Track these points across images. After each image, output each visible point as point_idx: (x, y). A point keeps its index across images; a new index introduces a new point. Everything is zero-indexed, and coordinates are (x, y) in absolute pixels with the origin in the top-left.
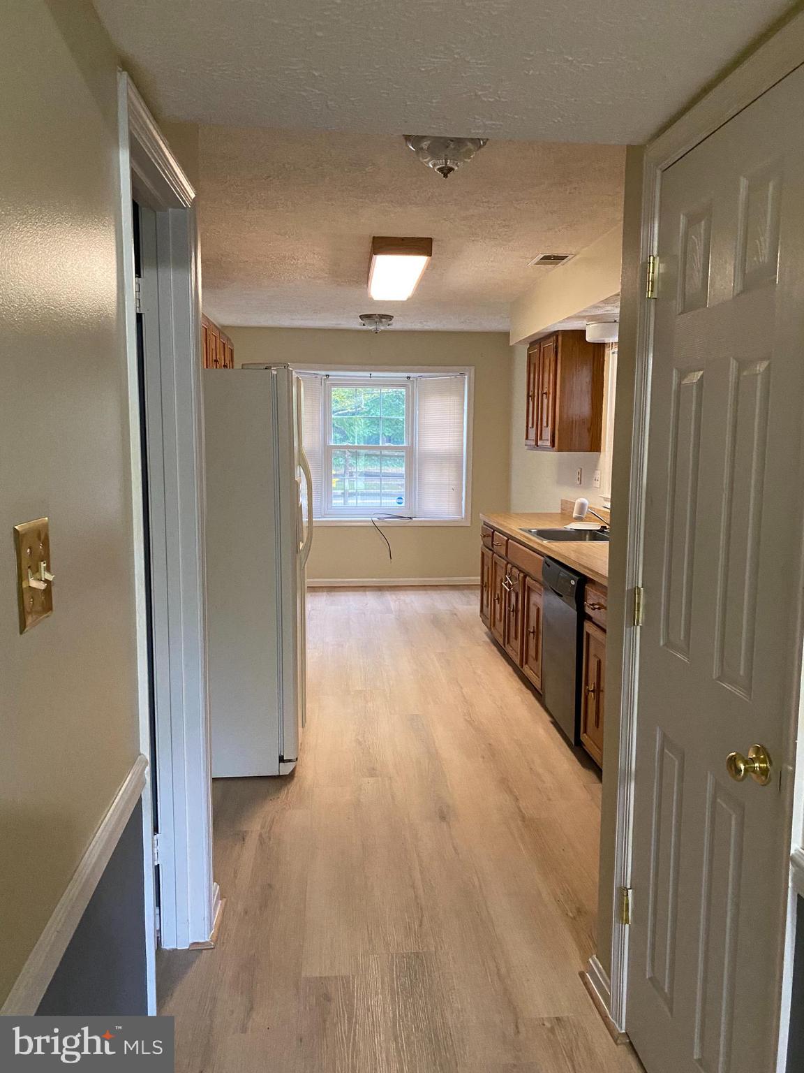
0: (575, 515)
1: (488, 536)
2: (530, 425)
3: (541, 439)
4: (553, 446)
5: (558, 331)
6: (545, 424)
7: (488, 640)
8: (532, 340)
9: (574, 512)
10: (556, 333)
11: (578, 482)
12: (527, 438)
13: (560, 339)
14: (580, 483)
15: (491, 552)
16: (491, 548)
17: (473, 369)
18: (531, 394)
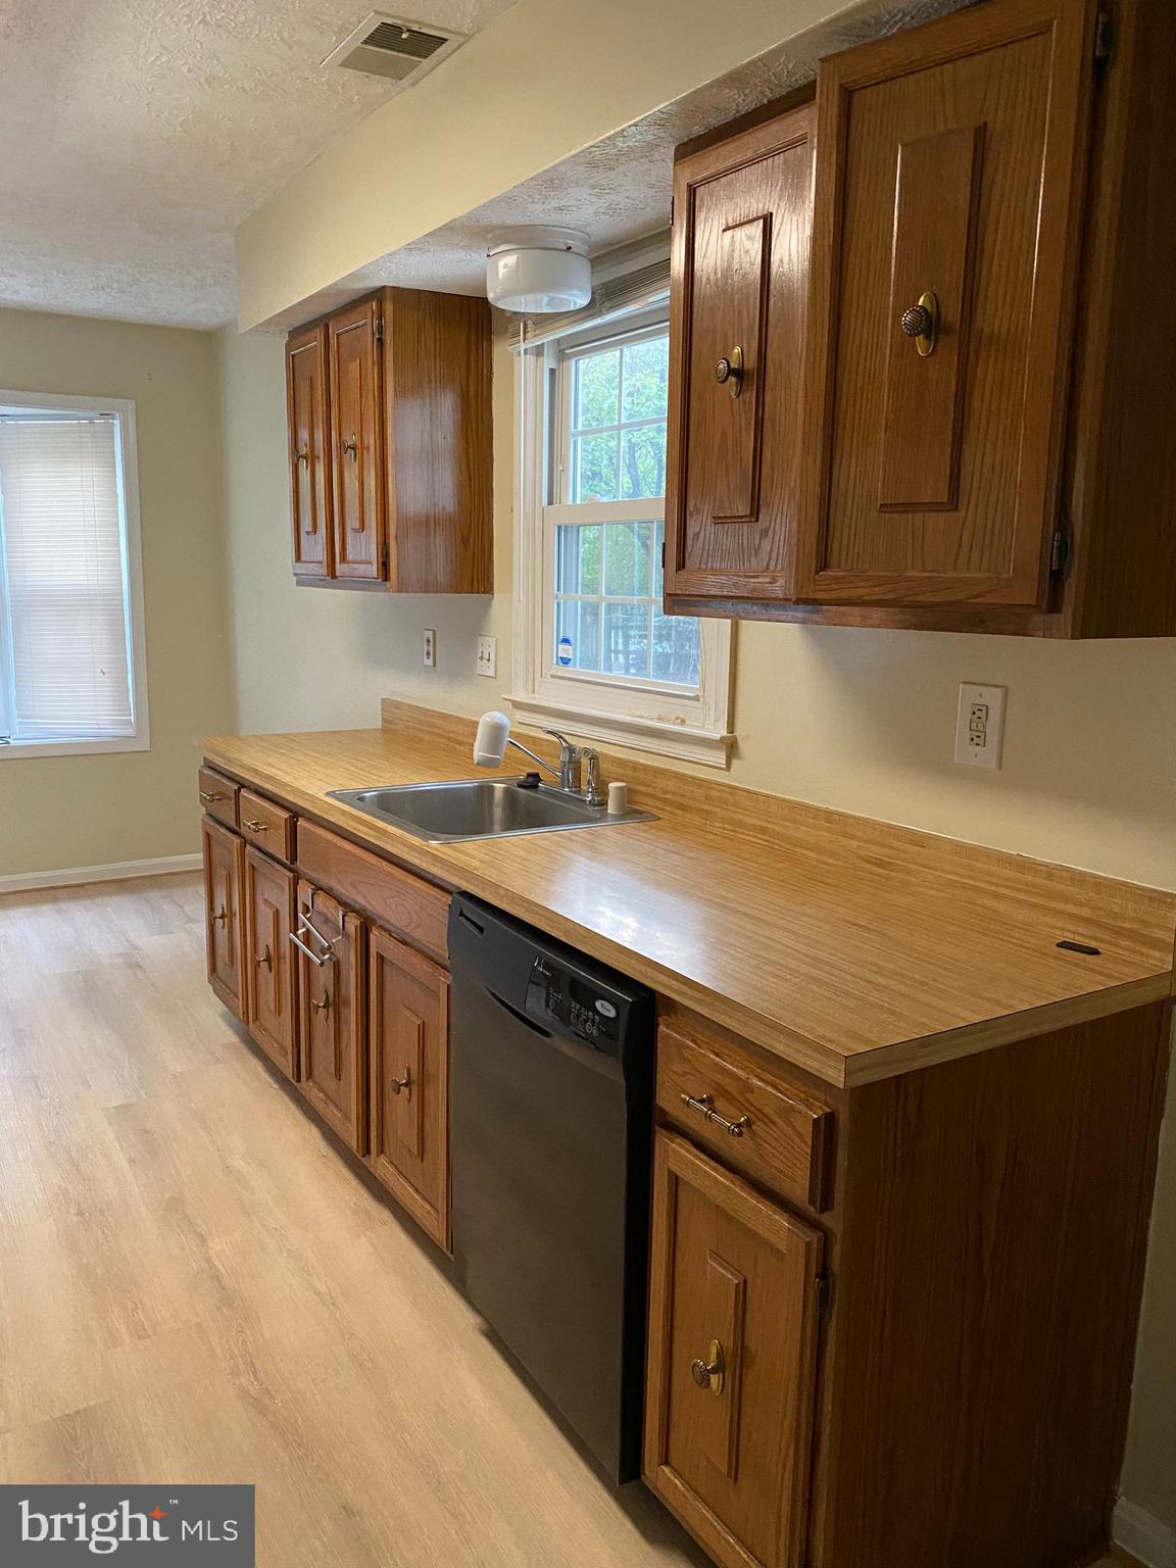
0: (478, 753)
1: (223, 796)
2: (306, 526)
3: (344, 559)
4: (386, 578)
5: (384, 287)
6: (352, 521)
7: (234, 1039)
8: (297, 323)
9: (477, 745)
10: (378, 294)
11: (429, 662)
12: (298, 559)
13: (389, 308)
14: (435, 666)
15: (237, 841)
16: (233, 824)
17: (131, 407)
18: (304, 451)
